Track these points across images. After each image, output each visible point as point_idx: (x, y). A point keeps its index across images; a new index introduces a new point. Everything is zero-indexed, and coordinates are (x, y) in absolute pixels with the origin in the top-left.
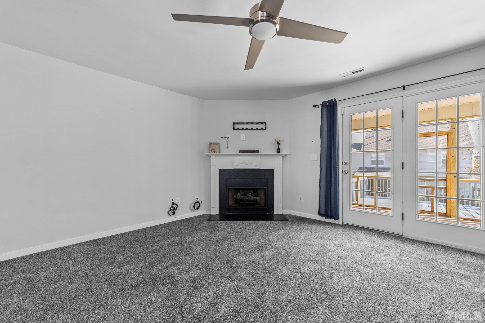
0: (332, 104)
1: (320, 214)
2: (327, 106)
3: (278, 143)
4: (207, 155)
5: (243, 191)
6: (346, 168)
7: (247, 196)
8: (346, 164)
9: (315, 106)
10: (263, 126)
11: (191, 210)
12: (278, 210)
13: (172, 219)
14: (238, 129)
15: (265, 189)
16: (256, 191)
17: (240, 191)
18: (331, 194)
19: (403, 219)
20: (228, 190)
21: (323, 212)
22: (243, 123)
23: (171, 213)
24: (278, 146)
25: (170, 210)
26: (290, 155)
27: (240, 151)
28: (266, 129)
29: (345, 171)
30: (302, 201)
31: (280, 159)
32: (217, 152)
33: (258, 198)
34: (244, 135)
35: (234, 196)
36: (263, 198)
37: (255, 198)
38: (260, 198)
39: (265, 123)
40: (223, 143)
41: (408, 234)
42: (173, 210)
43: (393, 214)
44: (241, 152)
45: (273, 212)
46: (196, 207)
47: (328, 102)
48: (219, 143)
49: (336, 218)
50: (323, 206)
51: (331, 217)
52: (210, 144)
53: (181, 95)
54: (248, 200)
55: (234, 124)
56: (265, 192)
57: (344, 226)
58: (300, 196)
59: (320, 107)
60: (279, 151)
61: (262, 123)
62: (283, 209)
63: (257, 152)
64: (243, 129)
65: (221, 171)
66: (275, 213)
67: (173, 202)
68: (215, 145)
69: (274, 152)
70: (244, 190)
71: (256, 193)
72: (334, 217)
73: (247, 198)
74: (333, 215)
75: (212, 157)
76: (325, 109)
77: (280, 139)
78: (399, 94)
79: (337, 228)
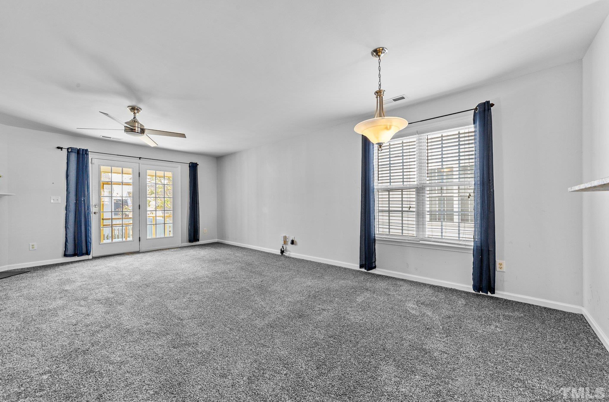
0: (84, 153)
1: (66, 255)
2: (78, 153)
6: (95, 210)
8: (96, 206)
9: (58, 148)
19: (140, 241)
21: (71, 250)
29: (95, 212)
41: (143, 249)
43: (133, 239)
47: (78, 150)
49: (87, 253)
57: (94, 258)
59: (66, 150)
78: (137, 161)
79: (89, 262)
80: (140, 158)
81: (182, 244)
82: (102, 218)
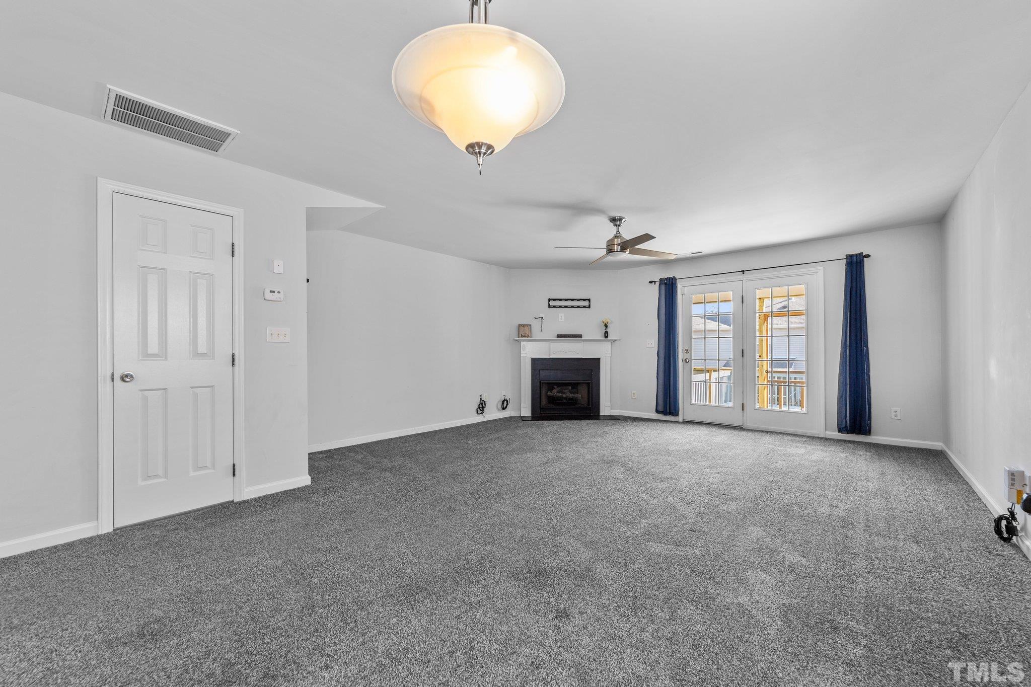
0: (671, 283)
1: (657, 411)
2: (666, 284)
3: (606, 326)
4: (516, 340)
5: (558, 387)
6: (686, 356)
7: (564, 393)
8: (687, 352)
9: (651, 282)
10: (586, 303)
11: (499, 410)
12: (604, 411)
13: (479, 419)
14: (554, 307)
15: (589, 383)
16: (575, 386)
17: (555, 387)
18: (670, 387)
19: (743, 410)
20: (541, 384)
21: (661, 408)
22: (560, 300)
23: (479, 412)
24: (606, 329)
25: (479, 408)
26: (619, 340)
27: (557, 335)
28: (589, 307)
29: (685, 360)
30: (636, 397)
31: (607, 346)
32: (528, 337)
33: (579, 396)
34: (563, 315)
35: (549, 393)
36: (586, 396)
37: (575, 395)
38: (581, 395)
39: (589, 300)
40: (536, 326)
41: (748, 425)
42: (481, 407)
43: (734, 405)
44: (559, 336)
45: (599, 413)
46: (505, 405)
47: (666, 279)
48: (530, 325)
49: (676, 414)
50: (661, 402)
51: (670, 413)
52: (520, 325)
53: (488, 266)
54: (565, 398)
55: (549, 300)
56: (589, 388)
57: (685, 422)
58: (633, 392)
59: (658, 283)
60: (606, 335)
61: (584, 300)
62: (611, 409)
63: (580, 336)
64: (560, 307)
65: (534, 361)
66: (601, 414)
67: (481, 398)
68: (526, 328)
69: (600, 336)
70: (559, 385)
71: (575, 390)
72: (673, 413)
73: (564, 396)
74: (672, 411)
75: (522, 343)
76: (663, 287)
77: (608, 320)
78: (739, 277)
79: (677, 425)
80: (743, 271)
81: (827, 432)
82: (693, 368)
